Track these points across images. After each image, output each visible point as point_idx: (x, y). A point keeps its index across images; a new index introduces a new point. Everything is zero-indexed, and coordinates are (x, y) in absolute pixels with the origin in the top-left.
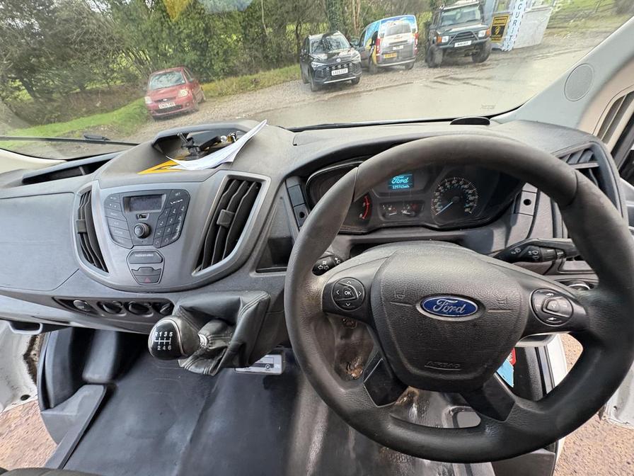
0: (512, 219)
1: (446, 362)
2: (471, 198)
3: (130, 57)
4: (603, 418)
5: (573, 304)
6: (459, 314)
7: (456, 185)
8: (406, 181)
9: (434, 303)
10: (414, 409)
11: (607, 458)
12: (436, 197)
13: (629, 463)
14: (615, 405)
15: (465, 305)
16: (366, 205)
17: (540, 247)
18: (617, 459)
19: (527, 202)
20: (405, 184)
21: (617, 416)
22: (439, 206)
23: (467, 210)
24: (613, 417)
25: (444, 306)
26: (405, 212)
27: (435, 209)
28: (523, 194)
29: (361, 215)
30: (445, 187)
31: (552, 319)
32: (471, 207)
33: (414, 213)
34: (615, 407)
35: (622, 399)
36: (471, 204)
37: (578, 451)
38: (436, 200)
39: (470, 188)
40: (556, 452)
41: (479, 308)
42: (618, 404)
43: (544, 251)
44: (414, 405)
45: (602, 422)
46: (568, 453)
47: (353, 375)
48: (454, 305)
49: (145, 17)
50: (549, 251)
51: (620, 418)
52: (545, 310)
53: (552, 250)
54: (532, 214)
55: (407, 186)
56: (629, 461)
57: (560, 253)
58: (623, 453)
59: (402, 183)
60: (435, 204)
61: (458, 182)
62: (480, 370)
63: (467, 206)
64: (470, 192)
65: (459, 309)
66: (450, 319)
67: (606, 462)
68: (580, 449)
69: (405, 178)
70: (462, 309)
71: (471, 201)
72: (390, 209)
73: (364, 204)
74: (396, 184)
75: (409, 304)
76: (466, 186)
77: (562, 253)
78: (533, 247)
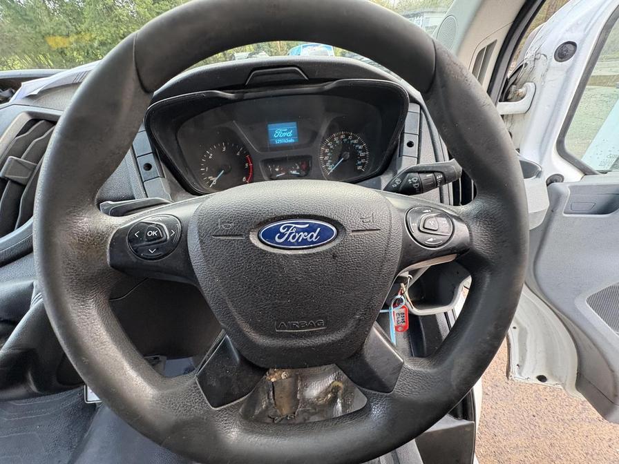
0: (397, 163)
1: (303, 319)
2: (362, 154)
3: (26, 60)
4: (510, 378)
5: (454, 220)
6: (312, 243)
7: (346, 140)
8: (290, 134)
9: (276, 230)
10: (339, 406)
11: (517, 415)
12: (325, 154)
13: (534, 416)
14: (517, 363)
15: (319, 229)
16: (249, 166)
17: (420, 172)
18: (525, 414)
19: (410, 144)
20: (289, 138)
21: (520, 374)
22: (331, 164)
23: (359, 168)
24: (517, 375)
25: (290, 234)
26: (294, 172)
27: (327, 167)
28: (406, 136)
29: (244, 178)
30: (334, 143)
31: (431, 240)
32: (363, 164)
33: (304, 173)
34: (518, 365)
35: (522, 357)
36: (363, 161)
37: (495, 414)
38: (326, 158)
39: (360, 143)
40: (475, 420)
41: (338, 232)
42: (520, 362)
43: (423, 177)
44: (338, 400)
45: (510, 382)
46: (488, 418)
47: (273, 380)
48: (304, 230)
49: (46, 19)
50: (429, 175)
51: (523, 375)
52: (421, 229)
53: (431, 175)
54: (416, 156)
55: (292, 141)
56: (534, 414)
57: (440, 177)
58: (529, 408)
59: (286, 137)
60: (325, 162)
61: (347, 137)
62: (351, 324)
63: (359, 163)
64: (360, 147)
65: (312, 236)
66: (300, 252)
67: (518, 419)
68: (496, 412)
69: (289, 130)
70: (315, 235)
71: (363, 158)
72: (277, 170)
73: (247, 165)
74: (279, 138)
75: (241, 235)
76: (355, 141)
77: (442, 176)
78: (412, 174)
